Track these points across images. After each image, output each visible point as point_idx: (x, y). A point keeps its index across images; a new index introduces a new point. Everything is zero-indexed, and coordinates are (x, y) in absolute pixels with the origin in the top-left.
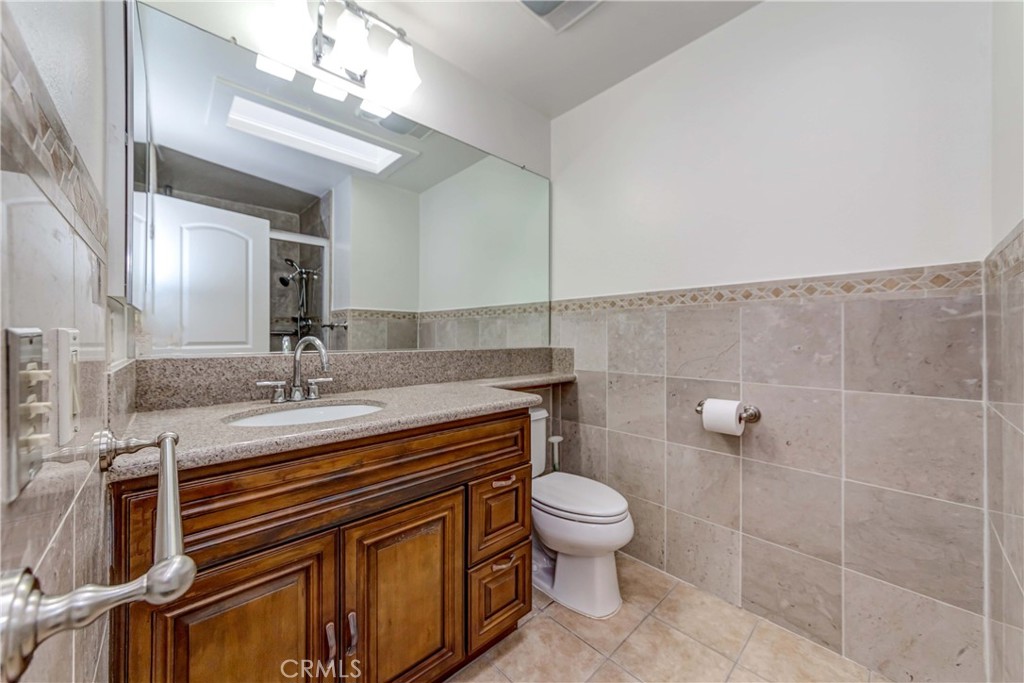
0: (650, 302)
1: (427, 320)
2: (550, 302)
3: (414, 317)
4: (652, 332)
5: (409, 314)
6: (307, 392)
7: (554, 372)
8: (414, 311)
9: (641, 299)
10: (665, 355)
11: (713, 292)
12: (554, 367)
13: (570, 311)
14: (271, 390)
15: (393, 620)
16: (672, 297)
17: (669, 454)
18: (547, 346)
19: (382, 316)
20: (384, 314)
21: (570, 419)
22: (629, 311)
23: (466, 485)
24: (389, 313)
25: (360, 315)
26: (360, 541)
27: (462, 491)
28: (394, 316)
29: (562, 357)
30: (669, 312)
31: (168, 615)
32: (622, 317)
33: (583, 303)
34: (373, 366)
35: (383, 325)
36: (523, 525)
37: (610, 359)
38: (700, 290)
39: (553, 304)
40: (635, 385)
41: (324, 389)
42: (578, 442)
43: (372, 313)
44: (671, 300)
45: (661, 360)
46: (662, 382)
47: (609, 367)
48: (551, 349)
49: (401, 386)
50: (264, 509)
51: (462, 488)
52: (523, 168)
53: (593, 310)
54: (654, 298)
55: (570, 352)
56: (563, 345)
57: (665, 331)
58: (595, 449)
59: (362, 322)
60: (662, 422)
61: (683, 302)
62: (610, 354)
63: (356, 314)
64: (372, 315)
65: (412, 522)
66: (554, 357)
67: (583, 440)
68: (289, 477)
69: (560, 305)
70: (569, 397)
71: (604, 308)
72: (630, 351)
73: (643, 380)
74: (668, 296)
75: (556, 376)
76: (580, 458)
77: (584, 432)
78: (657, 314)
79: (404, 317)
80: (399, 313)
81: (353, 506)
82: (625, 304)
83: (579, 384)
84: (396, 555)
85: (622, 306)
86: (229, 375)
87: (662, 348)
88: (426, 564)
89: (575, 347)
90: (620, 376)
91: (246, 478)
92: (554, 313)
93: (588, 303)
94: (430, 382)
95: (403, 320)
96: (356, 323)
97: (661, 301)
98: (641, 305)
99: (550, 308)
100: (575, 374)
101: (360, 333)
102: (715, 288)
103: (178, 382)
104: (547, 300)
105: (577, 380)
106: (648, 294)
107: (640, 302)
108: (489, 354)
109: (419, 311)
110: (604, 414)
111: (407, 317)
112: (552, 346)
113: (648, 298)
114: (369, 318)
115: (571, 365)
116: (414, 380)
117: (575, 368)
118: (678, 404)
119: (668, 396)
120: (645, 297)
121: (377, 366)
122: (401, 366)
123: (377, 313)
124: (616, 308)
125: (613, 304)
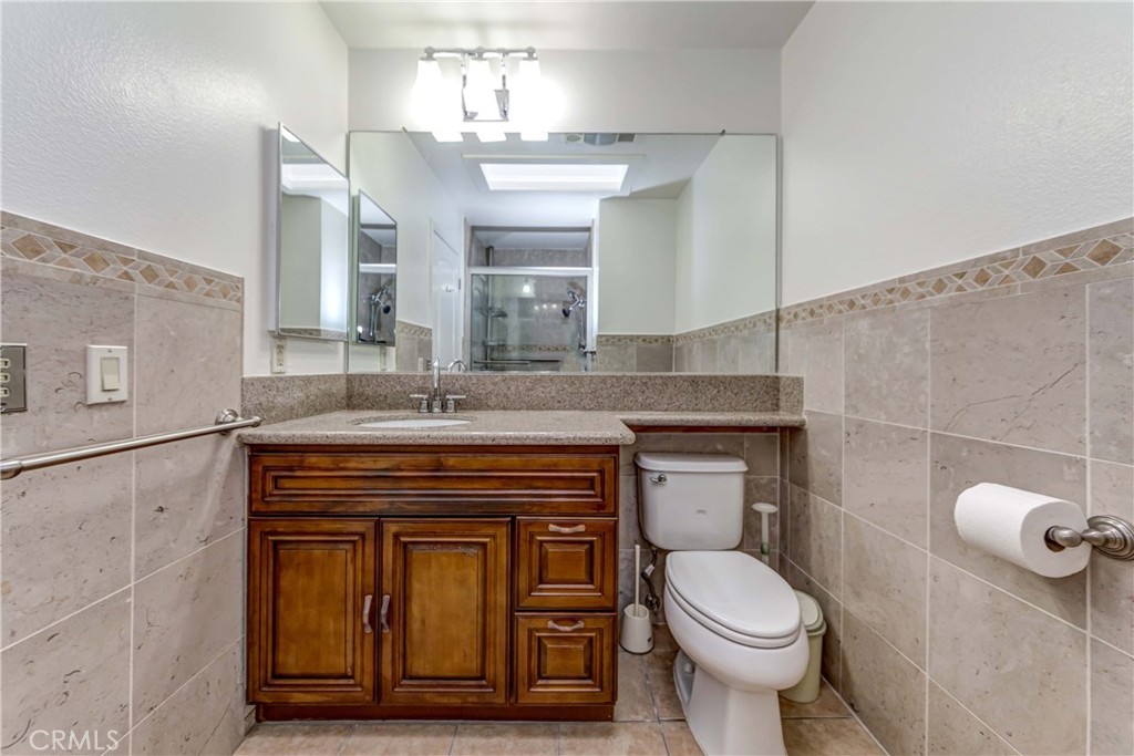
0: (905, 293)
1: (680, 343)
2: (778, 311)
3: (669, 340)
4: (907, 349)
5: (663, 337)
6: (444, 407)
7: (781, 412)
8: (668, 334)
9: (891, 291)
10: (928, 389)
11: (1021, 257)
12: (782, 404)
13: (800, 321)
14: (418, 403)
15: (427, 621)
16: (940, 281)
17: (935, 578)
18: (773, 374)
19: (631, 340)
20: (632, 338)
21: (799, 485)
22: (873, 314)
23: (514, 518)
24: (638, 337)
25: (607, 340)
26: (396, 536)
27: (508, 522)
28: (644, 340)
29: (790, 390)
30: (933, 309)
31: (270, 538)
32: (863, 325)
33: (814, 307)
34: (513, 388)
35: (632, 350)
36: (601, 590)
37: (848, 396)
38: (993, 259)
39: (781, 313)
40: (882, 442)
41: (459, 405)
42: (808, 522)
43: (619, 338)
44: (940, 287)
45: (922, 399)
46: (925, 441)
47: (846, 407)
48: (777, 378)
49: (542, 410)
50: (326, 485)
51: (509, 519)
52: (723, 133)
53: (827, 316)
54: (910, 286)
55: (798, 382)
56: (791, 373)
57: (928, 346)
58: (827, 537)
59: (609, 348)
60: (924, 516)
61: (960, 289)
62: (847, 387)
63: (604, 339)
64: (619, 340)
65: (449, 536)
66: (782, 389)
67: (813, 519)
68: (342, 465)
69: (789, 313)
70: (797, 450)
71: (840, 312)
72: (875, 383)
73: (894, 435)
74: (933, 281)
75: (784, 417)
76: (809, 546)
77: (815, 507)
78: (916, 315)
79: (656, 341)
80: (650, 337)
81: (391, 503)
82: (868, 302)
83: (809, 432)
84: (430, 562)
85: (864, 307)
86: (398, 388)
87: (924, 378)
88: (462, 582)
89: (805, 376)
90: (861, 425)
91: (313, 459)
92: (782, 325)
93: (821, 307)
94: (575, 409)
95: (654, 345)
96: (604, 348)
97: (921, 290)
98: (891, 302)
99: (778, 319)
100: (805, 417)
101: (607, 359)
102: (1026, 250)
103: (369, 391)
104: (774, 308)
105: (807, 426)
106: (902, 280)
107: (890, 296)
108: (660, 381)
109: (675, 334)
110: (839, 485)
111: (660, 341)
112: (779, 374)
113: (898, 289)
114: (617, 343)
115: (800, 402)
116: (557, 405)
117: (805, 408)
118: (951, 485)
119: (933, 469)
120: (898, 286)
121: (517, 388)
122: (542, 389)
123: (625, 337)
124: (856, 311)
125: (852, 304)
